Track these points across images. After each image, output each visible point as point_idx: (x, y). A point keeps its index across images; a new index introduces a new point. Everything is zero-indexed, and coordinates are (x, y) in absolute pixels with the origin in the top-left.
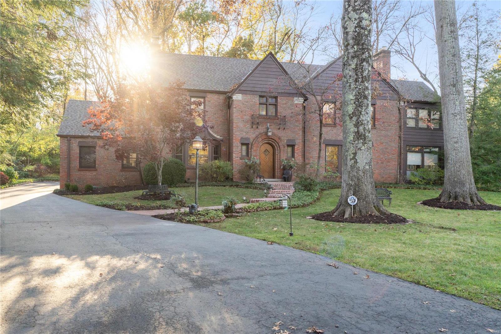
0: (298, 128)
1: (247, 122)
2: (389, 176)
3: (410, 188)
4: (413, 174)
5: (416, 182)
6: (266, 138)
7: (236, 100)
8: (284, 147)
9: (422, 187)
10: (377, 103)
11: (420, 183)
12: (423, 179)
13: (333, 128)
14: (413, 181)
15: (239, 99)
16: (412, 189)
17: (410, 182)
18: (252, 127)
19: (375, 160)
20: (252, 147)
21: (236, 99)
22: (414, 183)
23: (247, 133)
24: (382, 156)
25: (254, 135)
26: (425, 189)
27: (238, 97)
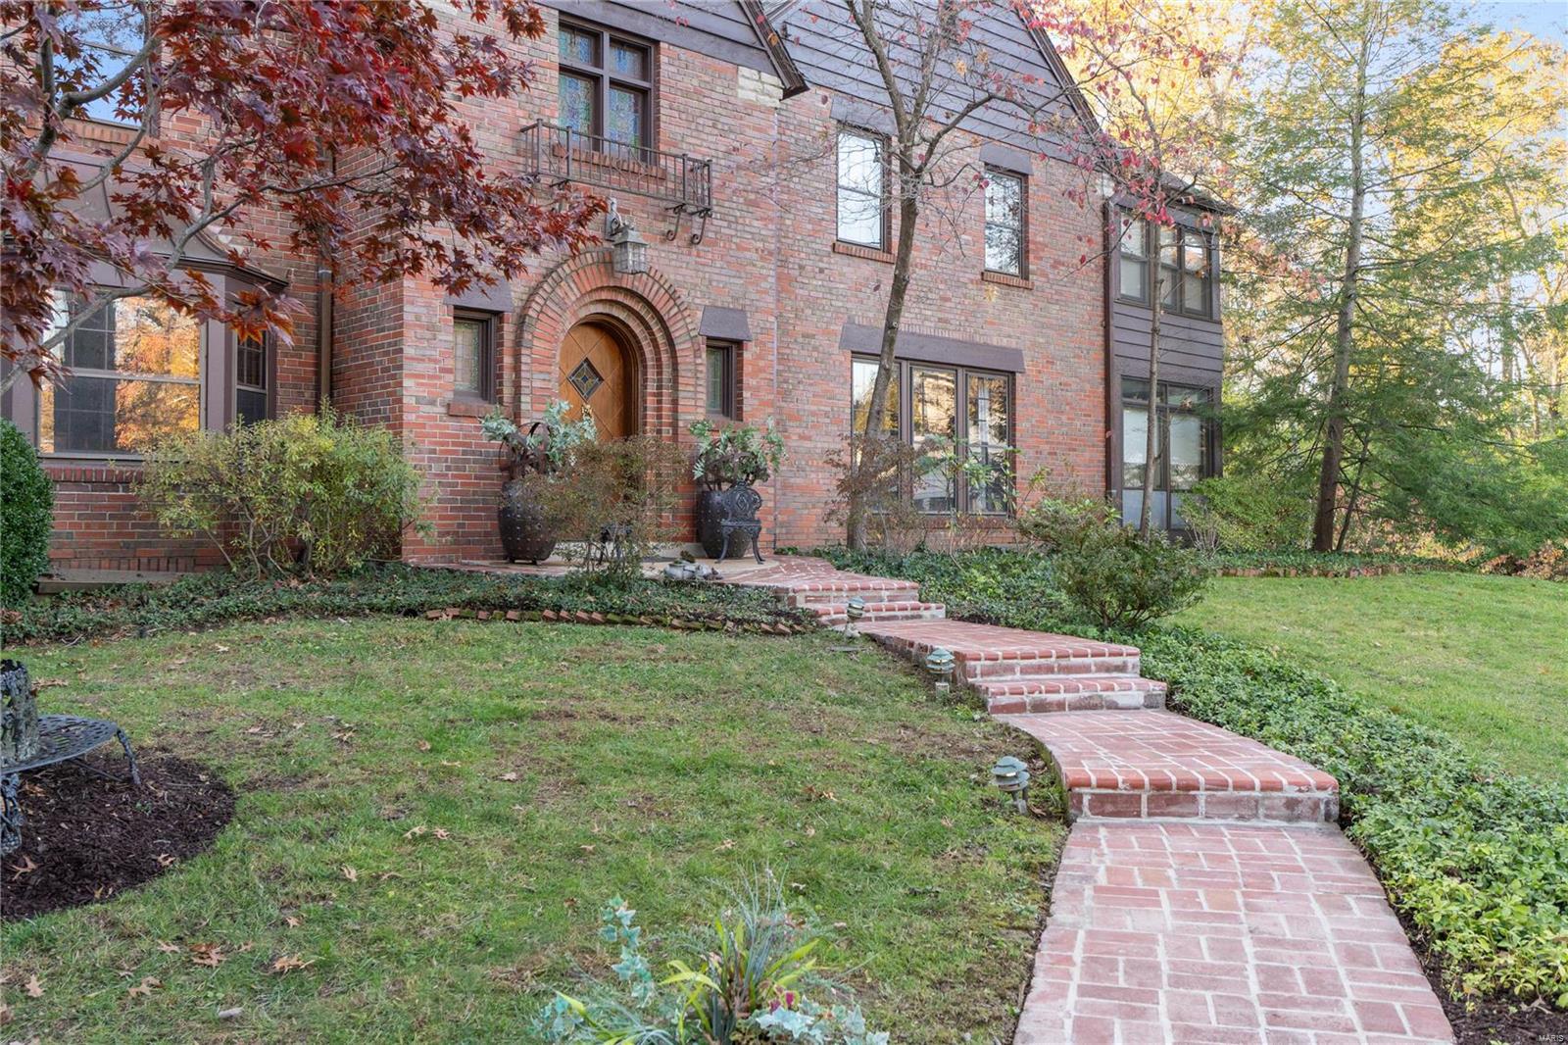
6: (602, 288)
10: (1037, 169)
13: (879, 266)
20: (527, 336)
25: (534, 261)
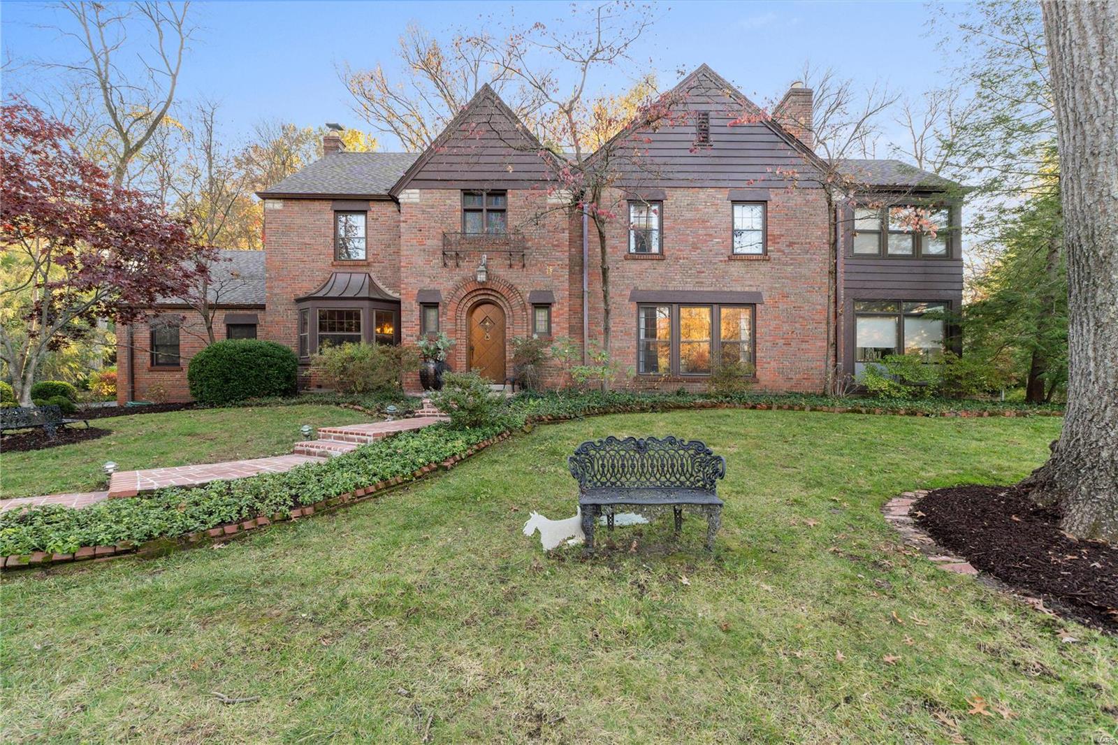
0: (560, 262)
1: (434, 253)
2: (806, 376)
3: (864, 410)
4: (872, 371)
5: (882, 391)
7: (406, 204)
8: (524, 309)
9: (902, 406)
10: (772, 196)
11: (894, 393)
12: (903, 382)
13: (655, 262)
14: (872, 388)
15: (414, 200)
16: (868, 412)
17: (863, 392)
18: (445, 264)
19: (768, 338)
21: (406, 200)
22: (875, 395)
23: (433, 278)
24: (786, 327)
25: (451, 283)
26: (914, 414)
27: (411, 196)
